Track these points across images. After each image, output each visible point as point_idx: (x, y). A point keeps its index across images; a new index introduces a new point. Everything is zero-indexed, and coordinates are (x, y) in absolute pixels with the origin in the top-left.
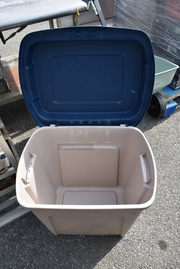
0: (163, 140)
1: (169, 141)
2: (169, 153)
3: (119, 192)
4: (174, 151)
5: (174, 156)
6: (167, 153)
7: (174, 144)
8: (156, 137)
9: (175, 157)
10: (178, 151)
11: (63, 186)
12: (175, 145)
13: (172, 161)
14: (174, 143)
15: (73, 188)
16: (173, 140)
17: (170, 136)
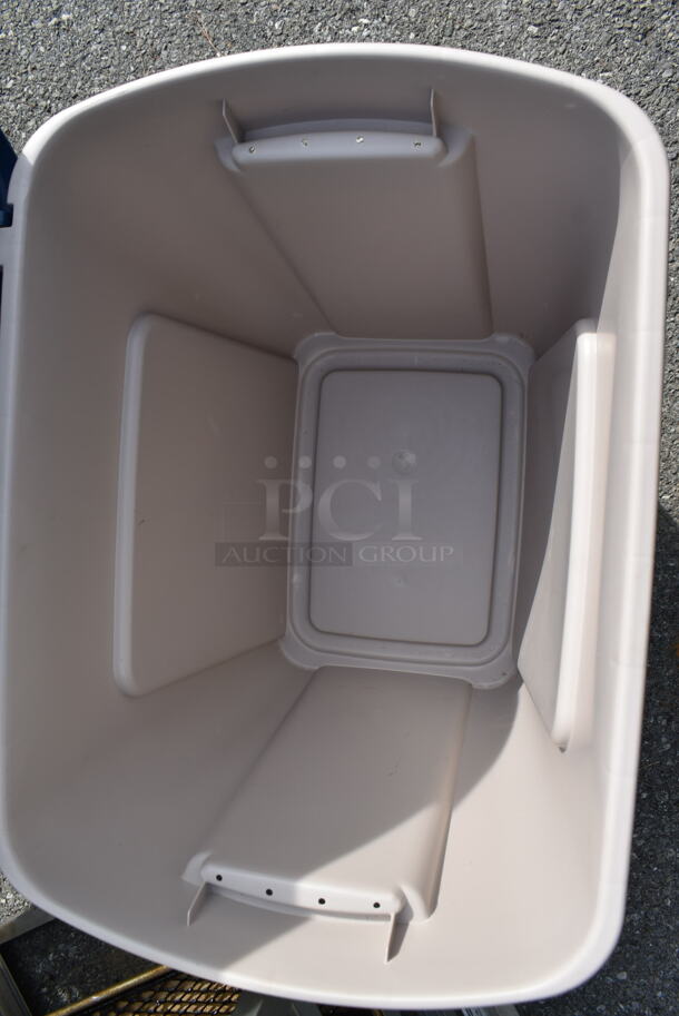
0: (34, 82)
1: (42, 49)
2: (115, 63)
3: (323, 356)
4: (102, 30)
5: (132, 35)
6: (112, 69)
7: (58, 24)
8: (13, 113)
9: (140, 34)
10: (105, 10)
11: (282, 636)
12: (65, 17)
13: (164, 53)
14: (55, 20)
15: (291, 585)
16: (37, 24)
17: (11, 33)
